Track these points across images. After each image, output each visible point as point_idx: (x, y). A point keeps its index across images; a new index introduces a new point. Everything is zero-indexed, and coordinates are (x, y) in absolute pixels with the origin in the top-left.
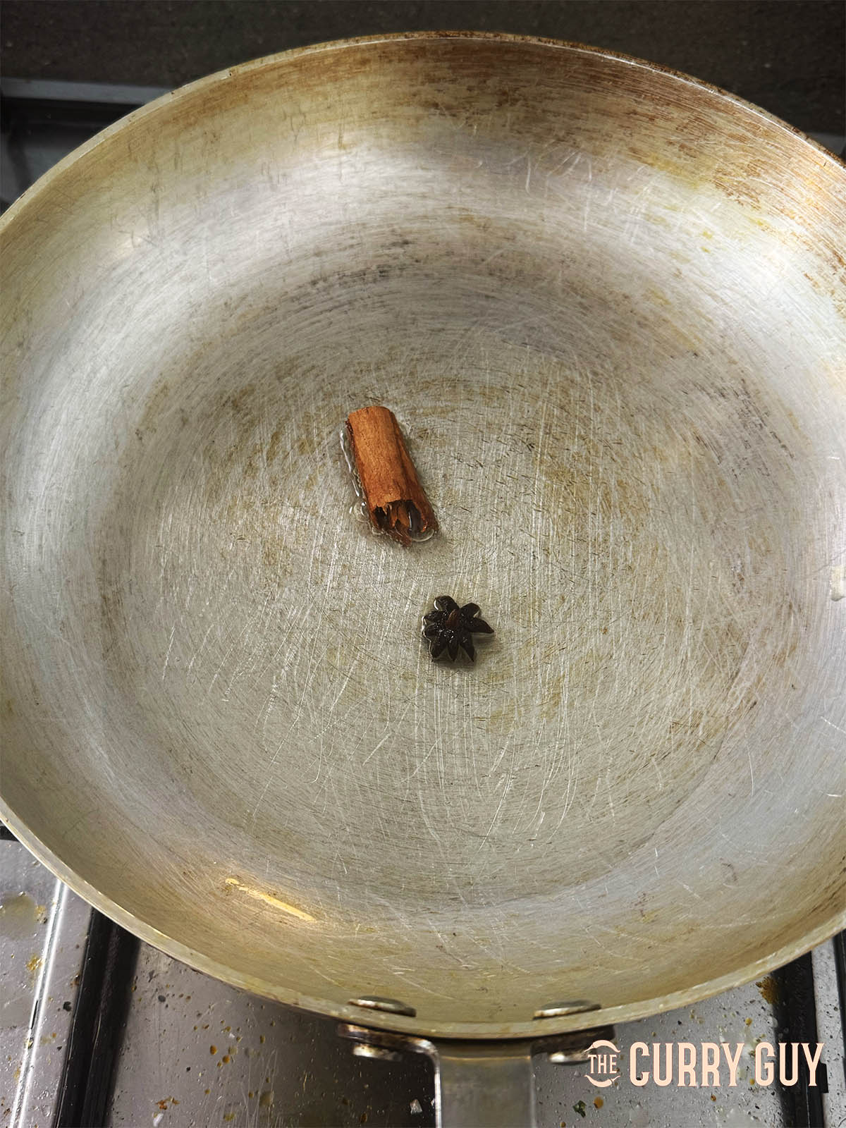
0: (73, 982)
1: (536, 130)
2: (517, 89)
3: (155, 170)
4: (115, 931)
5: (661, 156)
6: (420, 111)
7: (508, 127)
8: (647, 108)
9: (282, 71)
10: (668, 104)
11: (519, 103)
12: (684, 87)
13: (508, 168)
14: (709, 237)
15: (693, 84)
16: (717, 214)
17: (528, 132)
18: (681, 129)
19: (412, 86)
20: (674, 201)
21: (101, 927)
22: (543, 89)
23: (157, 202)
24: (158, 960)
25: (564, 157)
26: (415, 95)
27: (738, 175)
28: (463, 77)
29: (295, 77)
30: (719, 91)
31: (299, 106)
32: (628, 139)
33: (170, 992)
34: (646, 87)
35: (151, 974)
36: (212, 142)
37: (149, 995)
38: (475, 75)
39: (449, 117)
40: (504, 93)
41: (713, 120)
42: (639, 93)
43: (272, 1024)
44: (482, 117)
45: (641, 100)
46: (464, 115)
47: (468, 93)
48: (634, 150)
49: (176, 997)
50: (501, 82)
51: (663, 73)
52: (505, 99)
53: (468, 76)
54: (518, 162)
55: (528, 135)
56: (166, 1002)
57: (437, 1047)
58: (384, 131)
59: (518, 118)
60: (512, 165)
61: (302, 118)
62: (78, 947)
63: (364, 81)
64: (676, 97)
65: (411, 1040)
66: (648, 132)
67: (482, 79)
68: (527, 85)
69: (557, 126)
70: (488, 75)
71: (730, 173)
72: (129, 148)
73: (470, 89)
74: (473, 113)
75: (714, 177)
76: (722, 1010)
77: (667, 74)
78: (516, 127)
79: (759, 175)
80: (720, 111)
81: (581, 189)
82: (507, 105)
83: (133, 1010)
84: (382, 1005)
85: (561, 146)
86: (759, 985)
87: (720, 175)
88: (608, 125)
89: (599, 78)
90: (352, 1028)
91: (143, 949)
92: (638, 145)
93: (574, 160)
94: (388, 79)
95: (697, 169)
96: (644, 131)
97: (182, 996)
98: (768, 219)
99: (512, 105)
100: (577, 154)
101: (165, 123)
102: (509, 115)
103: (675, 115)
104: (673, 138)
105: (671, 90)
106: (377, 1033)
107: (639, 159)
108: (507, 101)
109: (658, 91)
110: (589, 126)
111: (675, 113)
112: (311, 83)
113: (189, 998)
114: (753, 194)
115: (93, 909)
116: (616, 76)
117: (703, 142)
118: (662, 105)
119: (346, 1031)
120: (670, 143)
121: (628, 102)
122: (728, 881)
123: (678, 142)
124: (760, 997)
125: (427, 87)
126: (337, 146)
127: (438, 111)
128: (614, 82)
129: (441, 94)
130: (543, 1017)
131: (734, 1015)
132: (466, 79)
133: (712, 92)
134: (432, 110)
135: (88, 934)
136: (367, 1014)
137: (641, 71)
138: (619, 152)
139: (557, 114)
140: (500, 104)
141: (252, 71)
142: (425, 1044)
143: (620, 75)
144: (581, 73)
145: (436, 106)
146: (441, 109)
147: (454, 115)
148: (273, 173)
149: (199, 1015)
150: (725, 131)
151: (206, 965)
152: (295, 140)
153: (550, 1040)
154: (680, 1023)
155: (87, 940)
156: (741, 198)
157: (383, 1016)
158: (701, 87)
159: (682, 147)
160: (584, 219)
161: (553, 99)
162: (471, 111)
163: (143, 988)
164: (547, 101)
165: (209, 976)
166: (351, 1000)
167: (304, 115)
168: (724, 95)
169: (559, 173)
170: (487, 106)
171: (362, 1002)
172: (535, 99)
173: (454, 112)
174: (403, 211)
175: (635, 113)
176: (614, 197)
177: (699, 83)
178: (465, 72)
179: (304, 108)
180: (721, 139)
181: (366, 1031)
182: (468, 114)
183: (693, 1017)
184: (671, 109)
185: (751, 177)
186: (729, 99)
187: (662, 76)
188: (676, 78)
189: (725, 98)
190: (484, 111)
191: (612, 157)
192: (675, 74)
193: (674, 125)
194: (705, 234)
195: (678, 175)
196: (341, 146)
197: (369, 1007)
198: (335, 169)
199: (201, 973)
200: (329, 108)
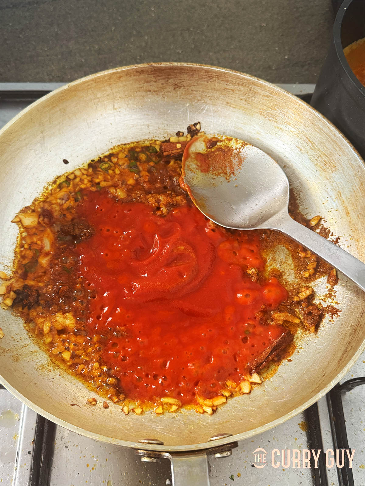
0: (31, 443)
1: (189, 97)
2: (181, 83)
3: (42, 125)
4: (46, 422)
5: (238, 104)
6: (144, 93)
7: (179, 97)
8: (231, 87)
9: (88, 84)
10: (239, 85)
11: (182, 88)
12: (244, 79)
13: (180, 113)
14: (259, 134)
15: (247, 77)
16: (261, 125)
17: (186, 98)
18: (244, 94)
19: (140, 84)
20: (245, 121)
21: (41, 420)
22: (190, 82)
23: (44, 137)
24: (64, 432)
25: (201, 107)
26: (141, 88)
27: (268, 110)
28: (159, 80)
29: (94, 85)
30: (258, 79)
31: (96, 95)
32: (225, 99)
33: (70, 444)
34: (229, 79)
35: (62, 437)
36: (63, 112)
37: (61, 446)
38: (164, 79)
39: (155, 95)
40: (176, 85)
41: (256, 90)
42: (227, 81)
43: (110, 454)
44: (168, 94)
45: (228, 84)
46: (161, 94)
47: (162, 86)
48: (227, 103)
49: (72, 446)
50: (174, 80)
51: (235, 74)
52: (176, 87)
53: (161, 79)
54: (184, 110)
55: (186, 99)
56: (68, 448)
57: (172, 455)
58: (130, 102)
59: (182, 94)
60: (181, 111)
61: (98, 100)
62: (32, 429)
63: (121, 84)
64: (241, 82)
65: (162, 453)
66: (233, 96)
67: (167, 80)
68: (184, 81)
69: (197, 95)
70: (169, 78)
71: (265, 110)
72: (31, 118)
73: (162, 84)
74: (165, 93)
75: (259, 111)
76: (285, 435)
77: (237, 74)
78: (182, 97)
79: (276, 110)
80: (259, 87)
81: (209, 118)
82: (178, 89)
83: (55, 452)
84: (150, 441)
85: (199, 103)
86: (299, 425)
87: (261, 110)
88: (216, 94)
89: (212, 77)
90: (139, 451)
91: (58, 428)
92: (229, 101)
93: (205, 108)
94: (130, 82)
95: (252, 108)
96: (231, 96)
97: (74, 445)
98: (281, 126)
99: (179, 88)
100: (206, 106)
101: (44, 107)
102: (178, 92)
103: (242, 89)
104: (242, 97)
105: (239, 80)
106: (149, 452)
107: (230, 106)
108: (177, 87)
109: (234, 80)
110: (210, 95)
111: (242, 88)
112: (100, 87)
113: (77, 446)
114: (274, 117)
115: (37, 414)
116: (218, 76)
117: (254, 99)
118: (237, 86)
119: (138, 453)
120: (241, 99)
121: (223, 85)
122: (281, 383)
123: (244, 99)
124: (300, 429)
125: (146, 84)
126: (112, 109)
127: (151, 93)
128: (217, 78)
129: (152, 87)
130: (211, 441)
131: (290, 437)
132: (160, 81)
133: (255, 79)
134: (149, 93)
135: (36, 423)
136: (145, 445)
137: (227, 73)
138: (222, 104)
139: (197, 91)
140: (175, 89)
141: (77, 84)
142: (167, 455)
143: (219, 75)
144: (204, 75)
145: (150, 91)
146: (152, 92)
147: (158, 94)
148: (88, 121)
149: (82, 452)
150: (261, 94)
151: (83, 432)
152: (96, 108)
153: (214, 449)
154: (269, 441)
155: (36, 426)
156: (270, 119)
157: (151, 445)
158: (250, 78)
159: (246, 100)
160: (211, 130)
161: (194, 86)
162: (164, 92)
163: (59, 443)
164: (193, 86)
165: (85, 437)
166: (139, 441)
167: (99, 98)
168: (259, 80)
169: (200, 113)
170: (169, 90)
171: (143, 441)
172: (188, 86)
173: (157, 93)
174: (141, 132)
175: (227, 89)
176: (222, 121)
177: (249, 76)
178: (160, 78)
179: (98, 96)
180: (260, 97)
181: (145, 452)
182: (163, 93)
183: (274, 439)
184: (240, 86)
185: (273, 111)
186: (261, 82)
187: (235, 75)
188: (241, 75)
189: (259, 81)
190: (169, 92)
191: (219, 106)
192: (240, 74)
193: (242, 93)
194: (257, 133)
195: (245, 111)
196: (115, 109)
197: (145, 443)
198: (113, 118)
199: (82, 435)
200: (108, 95)
